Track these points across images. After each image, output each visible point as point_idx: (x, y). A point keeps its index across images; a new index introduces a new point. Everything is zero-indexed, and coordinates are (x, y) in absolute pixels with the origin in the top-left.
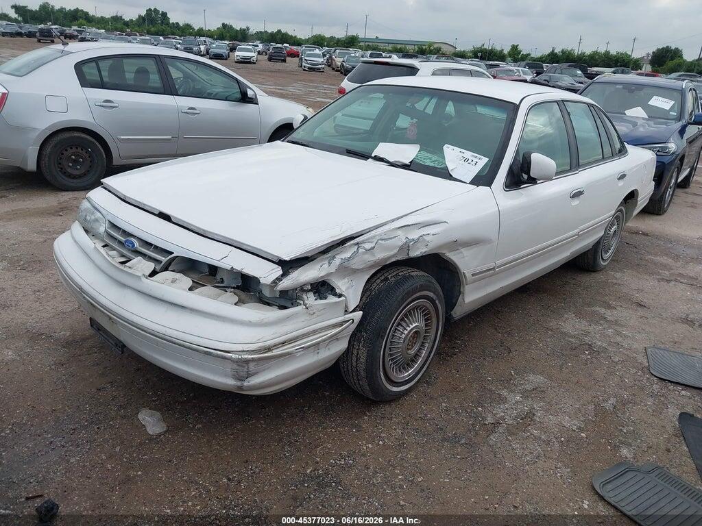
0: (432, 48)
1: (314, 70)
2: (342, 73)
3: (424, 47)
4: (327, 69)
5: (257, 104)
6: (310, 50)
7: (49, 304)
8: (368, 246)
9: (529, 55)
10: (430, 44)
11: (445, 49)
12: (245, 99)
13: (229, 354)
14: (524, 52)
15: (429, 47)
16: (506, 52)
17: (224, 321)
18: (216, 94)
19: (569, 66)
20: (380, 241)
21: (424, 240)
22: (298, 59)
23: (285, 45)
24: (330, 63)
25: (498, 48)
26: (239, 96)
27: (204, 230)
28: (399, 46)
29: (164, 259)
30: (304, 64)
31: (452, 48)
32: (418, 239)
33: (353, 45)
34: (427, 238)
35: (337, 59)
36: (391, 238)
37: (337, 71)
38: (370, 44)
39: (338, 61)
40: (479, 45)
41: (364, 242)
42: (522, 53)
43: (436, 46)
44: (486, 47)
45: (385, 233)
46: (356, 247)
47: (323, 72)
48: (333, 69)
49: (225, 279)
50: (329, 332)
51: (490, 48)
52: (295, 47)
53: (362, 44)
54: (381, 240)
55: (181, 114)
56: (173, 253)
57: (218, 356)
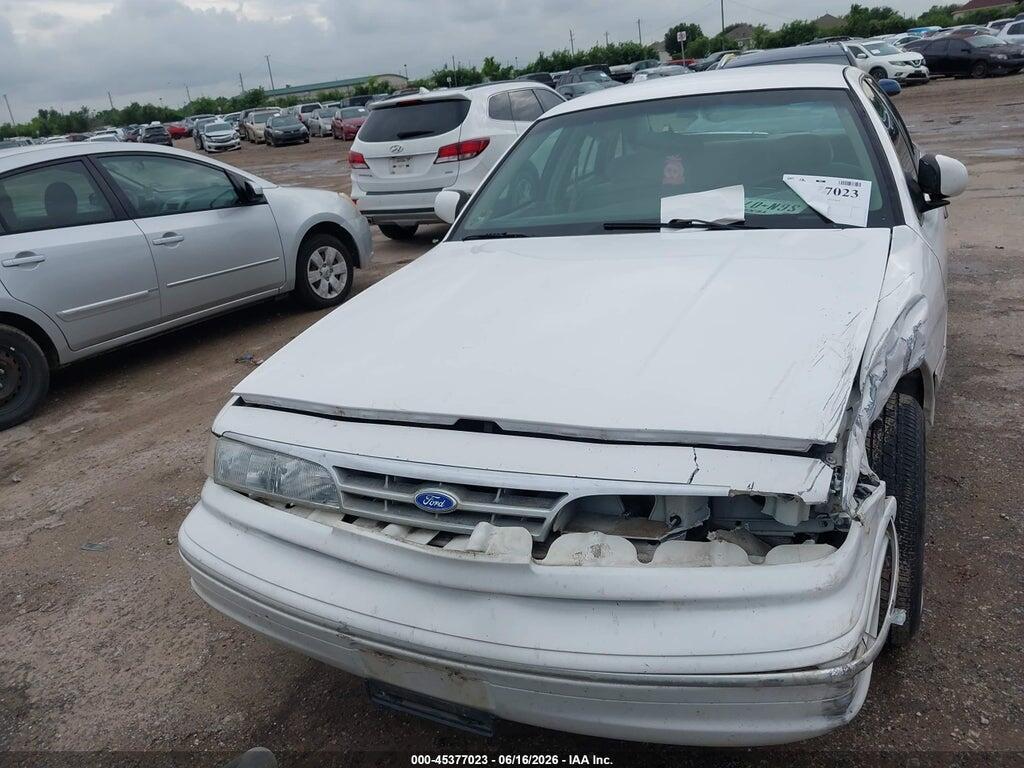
0: (375, 85)
1: (225, 148)
2: (269, 144)
3: (364, 86)
4: (244, 144)
5: (266, 203)
6: (209, 122)
7: (147, 664)
8: (880, 372)
9: (511, 68)
10: (372, 80)
11: (393, 82)
12: (246, 197)
13: (823, 672)
14: (504, 66)
15: (372, 84)
16: (479, 70)
17: (763, 605)
18: (186, 203)
19: (586, 69)
20: (888, 358)
21: (920, 335)
22: (192, 138)
23: (153, 123)
24: (245, 135)
25: (467, 67)
26: (232, 196)
27: (602, 430)
28: (327, 92)
29: (549, 513)
30: (207, 144)
31: (400, 79)
33: (260, 103)
34: (922, 331)
35: (255, 127)
36: (894, 347)
37: (259, 143)
38: (284, 97)
39: (259, 129)
40: (440, 68)
41: (873, 366)
42: (501, 67)
43: (380, 81)
44: (450, 68)
46: (869, 380)
47: (239, 149)
48: (253, 142)
49: (683, 517)
51: (457, 69)
52: (177, 123)
53: (271, 99)
54: (888, 353)
55: (153, 248)
56: (563, 494)
57: (797, 683)
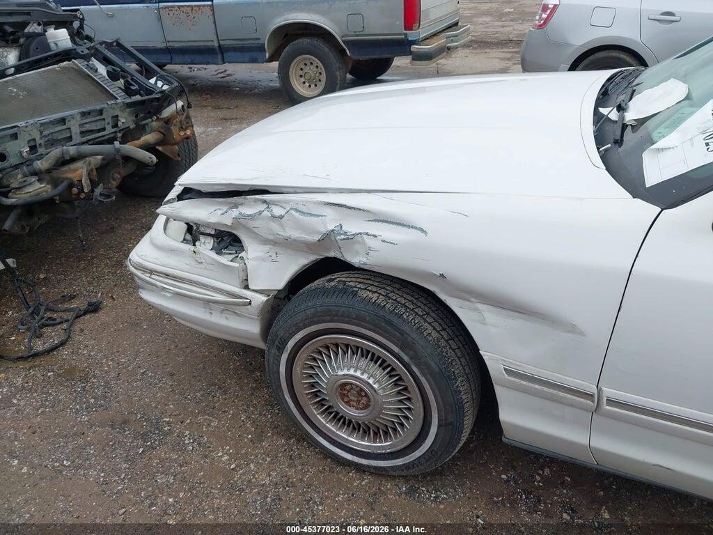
8: (278, 211)
20: (293, 212)
21: (363, 243)
32: (354, 235)
34: (370, 242)
36: (311, 215)
41: (275, 203)
45: (305, 203)
46: (265, 206)
50: (215, 294)
54: (296, 210)
